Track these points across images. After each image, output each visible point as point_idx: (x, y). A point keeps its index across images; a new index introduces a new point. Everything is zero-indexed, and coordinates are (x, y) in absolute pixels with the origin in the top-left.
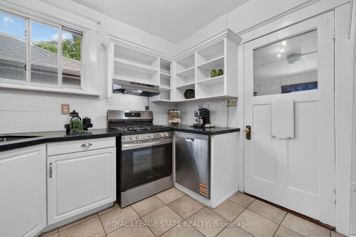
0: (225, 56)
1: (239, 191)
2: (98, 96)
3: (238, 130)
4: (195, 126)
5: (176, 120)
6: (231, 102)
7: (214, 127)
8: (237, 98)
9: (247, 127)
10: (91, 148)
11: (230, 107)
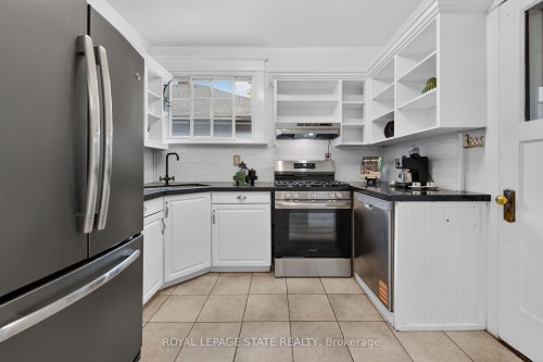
0: (438, 52)
1: (486, 330)
2: (266, 145)
3: (487, 198)
4: (398, 186)
5: (373, 175)
6: (472, 138)
7: (435, 189)
8: (484, 129)
9: (506, 193)
10: (245, 201)
11: (471, 150)
